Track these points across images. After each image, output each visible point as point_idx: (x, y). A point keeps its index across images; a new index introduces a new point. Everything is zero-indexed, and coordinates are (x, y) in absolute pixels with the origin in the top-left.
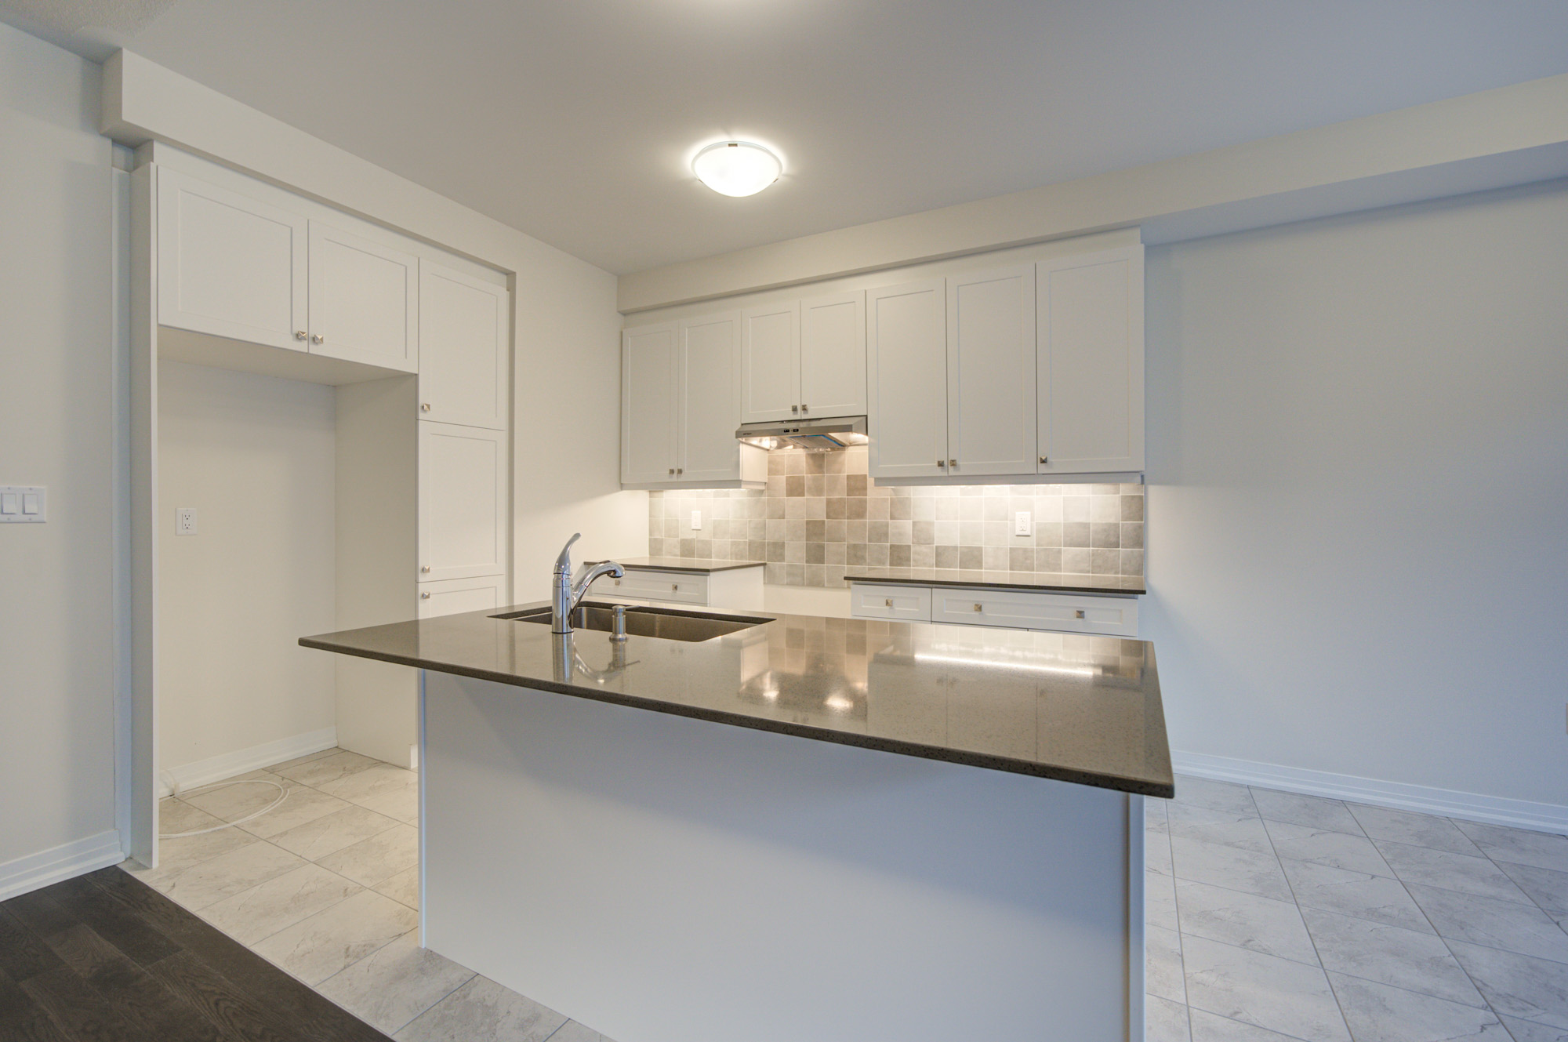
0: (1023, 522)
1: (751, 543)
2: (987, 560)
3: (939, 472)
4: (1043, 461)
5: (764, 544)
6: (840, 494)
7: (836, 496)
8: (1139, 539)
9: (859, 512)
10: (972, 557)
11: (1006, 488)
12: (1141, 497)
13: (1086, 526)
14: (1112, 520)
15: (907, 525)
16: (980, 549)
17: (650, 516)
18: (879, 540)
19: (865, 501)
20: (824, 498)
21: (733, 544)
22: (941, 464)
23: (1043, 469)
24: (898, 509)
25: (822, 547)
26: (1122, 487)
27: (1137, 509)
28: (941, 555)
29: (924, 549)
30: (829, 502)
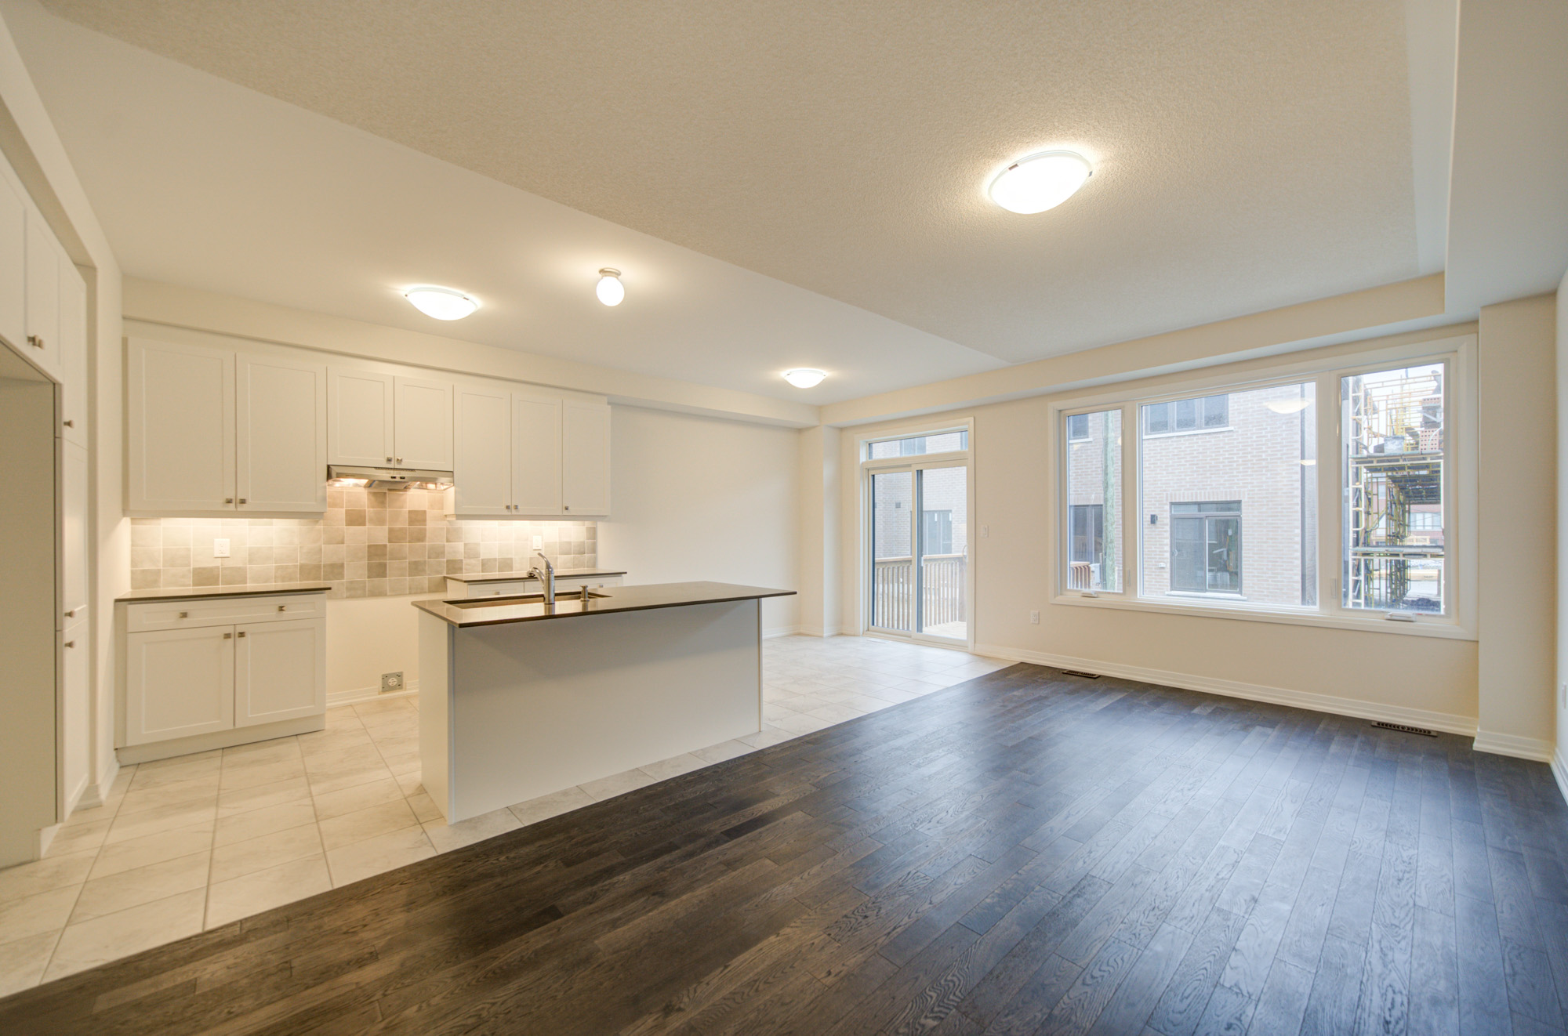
0: (538, 543)
1: (302, 566)
2: (516, 565)
3: (506, 512)
4: (567, 509)
5: (319, 567)
6: (403, 524)
7: (398, 526)
8: (594, 550)
9: (420, 537)
10: (507, 564)
12: (594, 528)
13: (570, 543)
14: (582, 540)
15: (460, 546)
16: (511, 559)
17: (132, 545)
18: (437, 557)
19: (425, 529)
20: (386, 527)
21: (277, 568)
22: (508, 507)
23: (566, 513)
24: (452, 535)
25: (385, 565)
26: (586, 522)
27: (593, 533)
28: (485, 565)
29: (473, 561)
30: (391, 531)
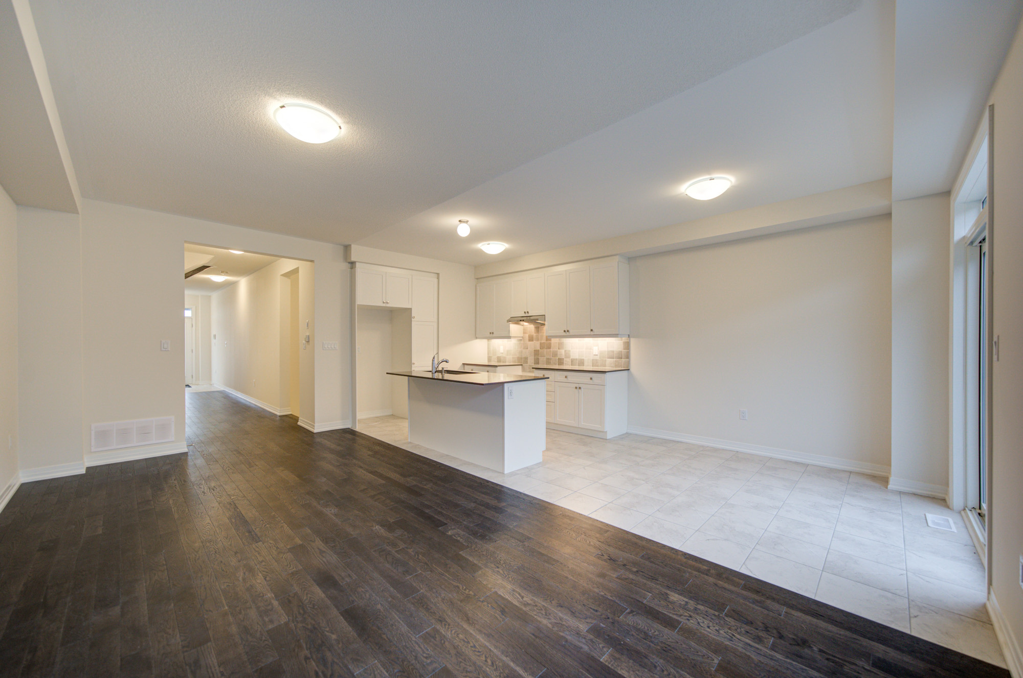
0: (596, 351)
1: (518, 357)
2: (586, 363)
3: (564, 334)
4: (592, 330)
5: (521, 358)
6: (544, 341)
7: (543, 342)
8: (628, 356)
9: (549, 347)
10: (581, 362)
11: (591, 339)
12: (628, 342)
13: (613, 352)
14: (620, 350)
15: (563, 351)
16: (583, 360)
17: (488, 348)
18: (555, 357)
19: (551, 343)
20: (539, 342)
21: (513, 358)
22: (565, 331)
23: (592, 333)
24: (561, 346)
25: (539, 359)
26: (623, 338)
27: (627, 346)
28: (573, 362)
29: (568, 360)
30: (541, 344)
